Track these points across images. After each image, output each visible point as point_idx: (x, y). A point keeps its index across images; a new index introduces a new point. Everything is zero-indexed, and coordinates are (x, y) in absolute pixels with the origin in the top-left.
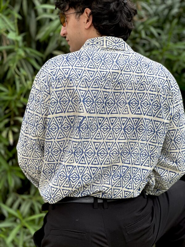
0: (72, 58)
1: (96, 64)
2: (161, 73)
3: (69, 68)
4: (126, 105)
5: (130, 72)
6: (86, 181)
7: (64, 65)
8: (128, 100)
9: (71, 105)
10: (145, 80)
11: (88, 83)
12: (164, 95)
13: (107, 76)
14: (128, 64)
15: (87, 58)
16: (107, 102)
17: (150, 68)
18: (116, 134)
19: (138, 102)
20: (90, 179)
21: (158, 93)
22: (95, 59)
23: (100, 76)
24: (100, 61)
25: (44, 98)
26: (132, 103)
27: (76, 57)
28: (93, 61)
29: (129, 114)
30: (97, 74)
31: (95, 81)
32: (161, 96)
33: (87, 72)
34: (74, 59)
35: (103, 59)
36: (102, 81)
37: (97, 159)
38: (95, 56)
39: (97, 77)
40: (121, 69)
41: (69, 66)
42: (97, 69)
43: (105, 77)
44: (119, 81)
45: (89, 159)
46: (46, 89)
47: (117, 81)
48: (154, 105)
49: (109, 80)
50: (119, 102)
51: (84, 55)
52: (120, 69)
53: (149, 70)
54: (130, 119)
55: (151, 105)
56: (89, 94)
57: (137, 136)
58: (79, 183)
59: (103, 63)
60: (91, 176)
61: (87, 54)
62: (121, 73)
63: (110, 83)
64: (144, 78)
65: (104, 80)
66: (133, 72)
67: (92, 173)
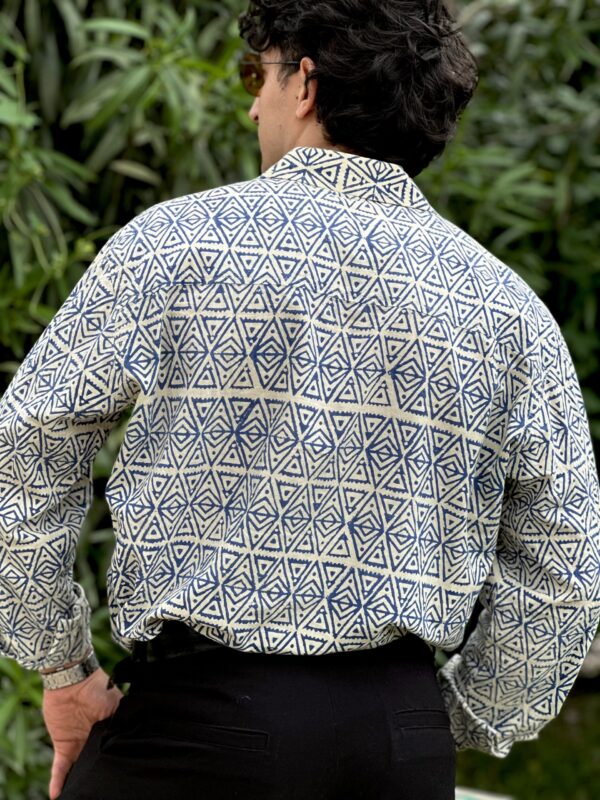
0: (233, 216)
1: (305, 240)
2: (502, 294)
3: (218, 251)
4: (382, 379)
5: (407, 275)
6: (236, 595)
7: (206, 238)
8: (390, 362)
9: (208, 367)
10: (449, 311)
11: (274, 296)
12: (500, 362)
13: (332, 283)
14: (401, 254)
15: (280, 217)
16: (326, 362)
17: (470, 275)
18: (345, 462)
19: (424, 372)
20: (248, 592)
21: (485, 356)
22: (303, 224)
23: (313, 278)
24: (318, 229)
25: (117, 325)
26: (402, 373)
27: (245, 213)
28: (296, 227)
29: (389, 405)
30: (306, 272)
31: (297, 292)
32: (491, 366)
33: (274, 262)
34: (238, 218)
35: (328, 225)
36: (315, 296)
37: (278, 533)
38: (303, 215)
39: (302, 280)
40: (377, 266)
41: (220, 242)
42: (307, 253)
43: (325, 284)
44: (369, 303)
45: (257, 533)
46: (134, 302)
47: (361, 303)
48: (470, 394)
49: (336, 297)
50: (362, 366)
51: (271, 207)
52: (374, 265)
53: (467, 280)
54: (391, 421)
55: (460, 391)
56: (273, 332)
57: (407, 482)
58: (213, 599)
59: (327, 236)
60: (252, 583)
61: (279, 206)
62: (378, 280)
63: (338, 306)
64: (447, 303)
65: (322, 295)
66: (417, 279)
67: (259, 574)
